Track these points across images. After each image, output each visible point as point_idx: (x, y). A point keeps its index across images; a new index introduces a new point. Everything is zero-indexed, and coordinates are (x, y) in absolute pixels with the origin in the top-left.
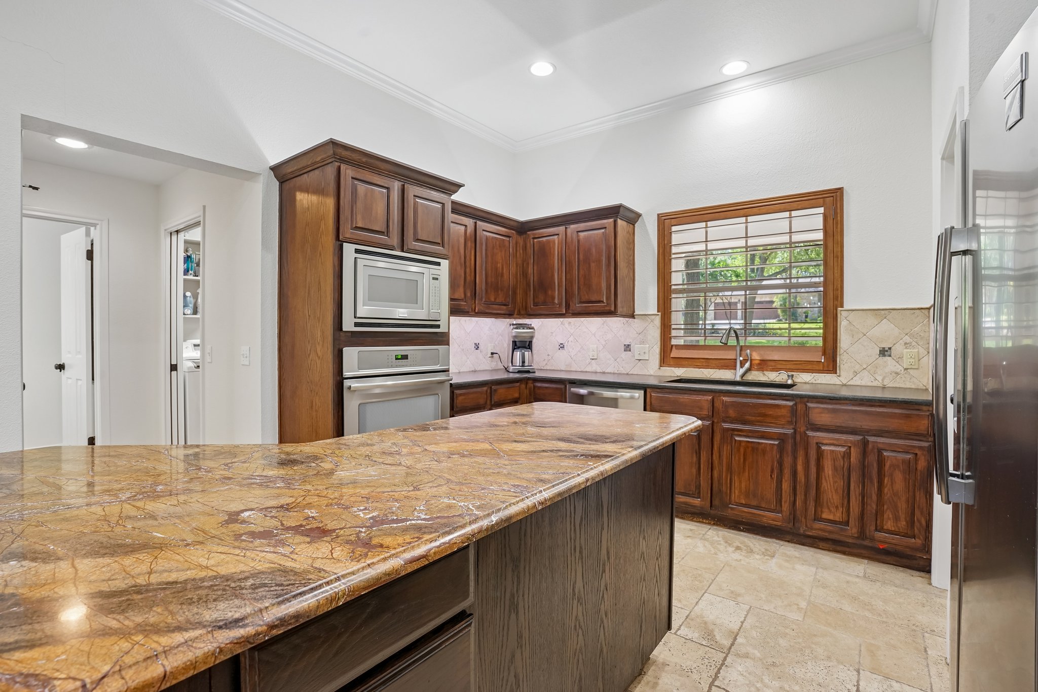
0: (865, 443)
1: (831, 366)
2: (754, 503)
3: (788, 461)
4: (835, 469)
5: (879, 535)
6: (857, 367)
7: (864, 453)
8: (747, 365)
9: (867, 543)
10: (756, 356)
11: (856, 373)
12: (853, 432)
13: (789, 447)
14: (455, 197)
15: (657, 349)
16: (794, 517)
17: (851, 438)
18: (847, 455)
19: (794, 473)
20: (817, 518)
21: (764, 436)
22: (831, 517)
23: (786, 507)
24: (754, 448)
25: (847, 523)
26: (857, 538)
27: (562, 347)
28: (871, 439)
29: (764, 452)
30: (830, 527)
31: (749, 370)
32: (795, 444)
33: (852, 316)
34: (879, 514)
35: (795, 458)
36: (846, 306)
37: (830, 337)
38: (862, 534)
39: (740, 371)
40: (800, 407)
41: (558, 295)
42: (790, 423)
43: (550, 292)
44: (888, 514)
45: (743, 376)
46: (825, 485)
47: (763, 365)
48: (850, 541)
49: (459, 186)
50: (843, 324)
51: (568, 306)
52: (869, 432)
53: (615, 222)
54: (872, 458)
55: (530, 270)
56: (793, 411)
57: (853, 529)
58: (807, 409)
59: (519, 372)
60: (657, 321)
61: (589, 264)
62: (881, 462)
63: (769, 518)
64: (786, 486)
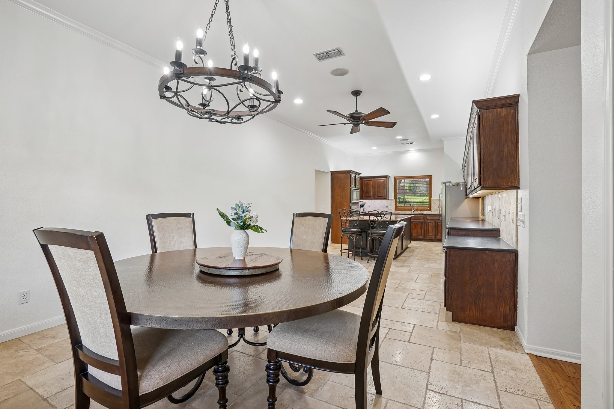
0: (435, 222)
1: (430, 210)
2: (417, 234)
3: (423, 226)
4: (431, 226)
5: (438, 237)
6: (435, 210)
7: (435, 223)
8: (414, 210)
9: (436, 239)
10: (416, 208)
11: (434, 211)
12: (433, 220)
13: (423, 224)
14: (360, 175)
15: (394, 207)
16: (424, 236)
17: (433, 221)
18: (433, 224)
19: (424, 228)
20: (428, 236)
21: (419, 222)
22: (430, 235)
23: (423, 234)
24: (417, 224)
25: (433, 236)
26: (435, 238)
27: (370, 207)
28: (436, 221)
29: (419, 225)
30: (430, 237)
31: (414, 211)
32: (424, 223)
33: (434, 200)
34: (438, 233)
35: (424, 226)
36: (433, 198)
37: (430, 205)
38: (435, 237)
39: (413, 211)
40: (425, 217)
41: (371, 194)
42: (423, 219)
43: (369, 194)
44: (439, 233)
45: (413, 212)
46: (429, 230)
47: (417, 210)
48: (433, 239)
49: (361, 174)
50: (432, 202)
51: (374, 197)
52: (436, 220)
53: (386, 179)
54: (437, 224)
55: (364, 188)
56: (424, 217)
57: (434, 237)
58: (426, 216)
59: (363, 212)
60: (394, 201)
61: (380, 188)
62: (438, 224)
63: (421, 237)
64: (423, 231)
